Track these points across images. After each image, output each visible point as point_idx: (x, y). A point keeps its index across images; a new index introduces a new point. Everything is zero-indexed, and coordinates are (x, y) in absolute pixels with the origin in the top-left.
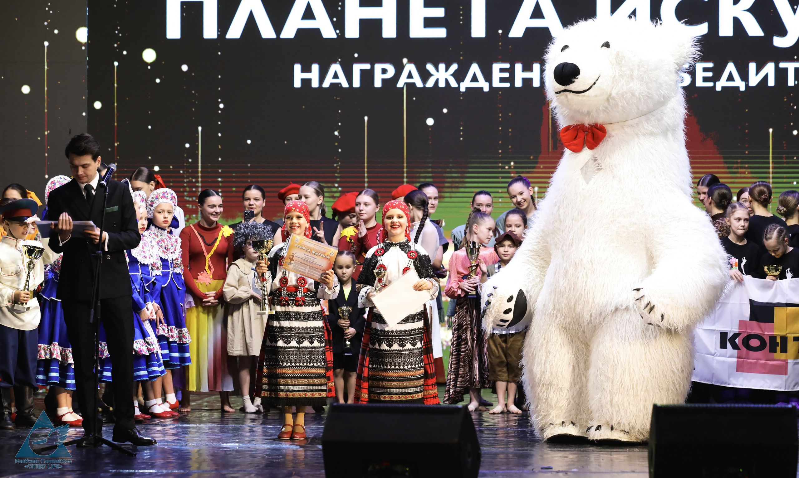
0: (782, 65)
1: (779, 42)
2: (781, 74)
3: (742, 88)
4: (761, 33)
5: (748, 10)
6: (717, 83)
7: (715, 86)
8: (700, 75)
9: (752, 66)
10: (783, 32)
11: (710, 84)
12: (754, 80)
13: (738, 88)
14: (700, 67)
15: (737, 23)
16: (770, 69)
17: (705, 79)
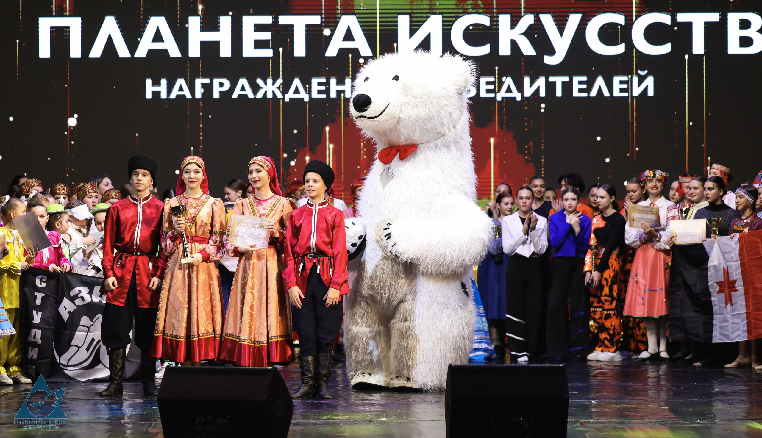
0: (551, 79)
1: (548, 60)
2: (551, 87)
3: (519, 98)
4: (533, 53)
5: (522, 34)
6: (498, 94)
7: (496, 97)
8: (484, 87)
9: (527, 80)
10: (552, 52)
11: (492, 95)
12: (528, 92)
13: (515, 98)
14: (483, 80)
15: (514, 44)
16: (541, 82)
17: (488, 91)
